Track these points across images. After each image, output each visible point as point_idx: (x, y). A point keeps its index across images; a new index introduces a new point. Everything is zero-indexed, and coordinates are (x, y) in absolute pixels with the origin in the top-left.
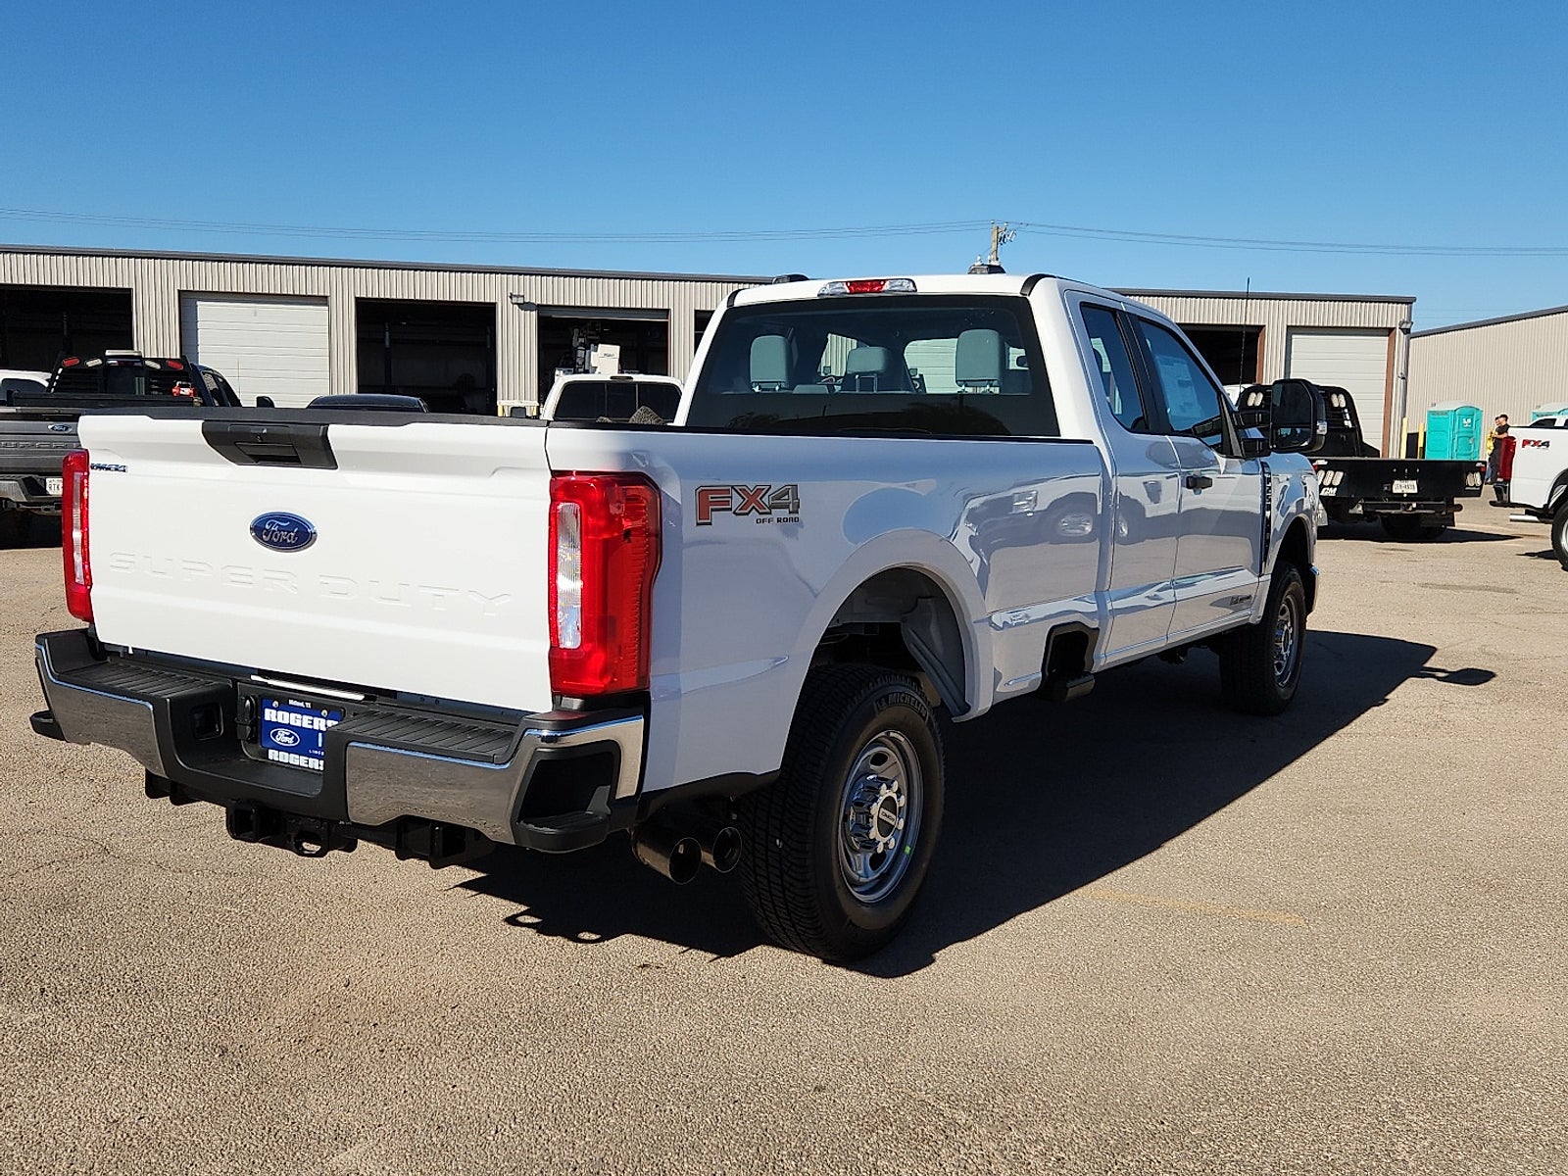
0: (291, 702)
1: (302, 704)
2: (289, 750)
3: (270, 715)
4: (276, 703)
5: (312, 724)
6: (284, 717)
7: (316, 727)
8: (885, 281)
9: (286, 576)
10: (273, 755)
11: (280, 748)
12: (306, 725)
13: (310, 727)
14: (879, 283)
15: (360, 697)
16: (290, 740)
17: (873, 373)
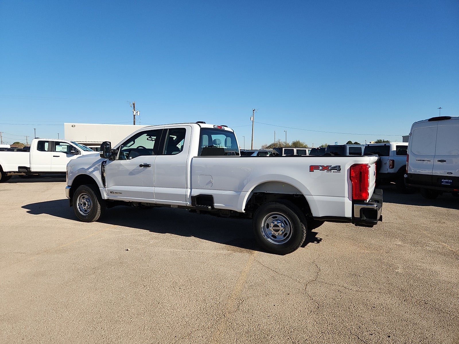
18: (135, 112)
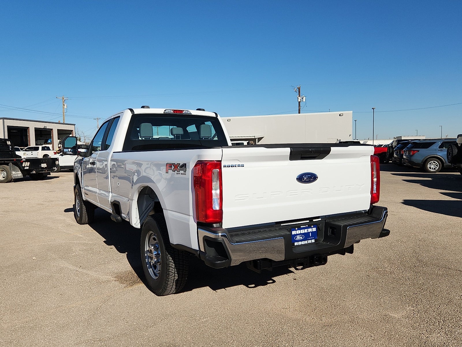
0: (301, 227)
1: (305, 226)
2: (301, 241)
3: (294, 233)
4: (297, 229)
5: (308, 231)
6: (298, 232)
7: (309, 231)
8: (183, 110)
9: (309, 190)
10: (296, 244)
11: (298, 241)
12: (306, 232)
13: (307, 232)
14: (182, 111)
15: (308, 221)
16: (301, 238)
17: (180, 134)
18: (299, 98)
